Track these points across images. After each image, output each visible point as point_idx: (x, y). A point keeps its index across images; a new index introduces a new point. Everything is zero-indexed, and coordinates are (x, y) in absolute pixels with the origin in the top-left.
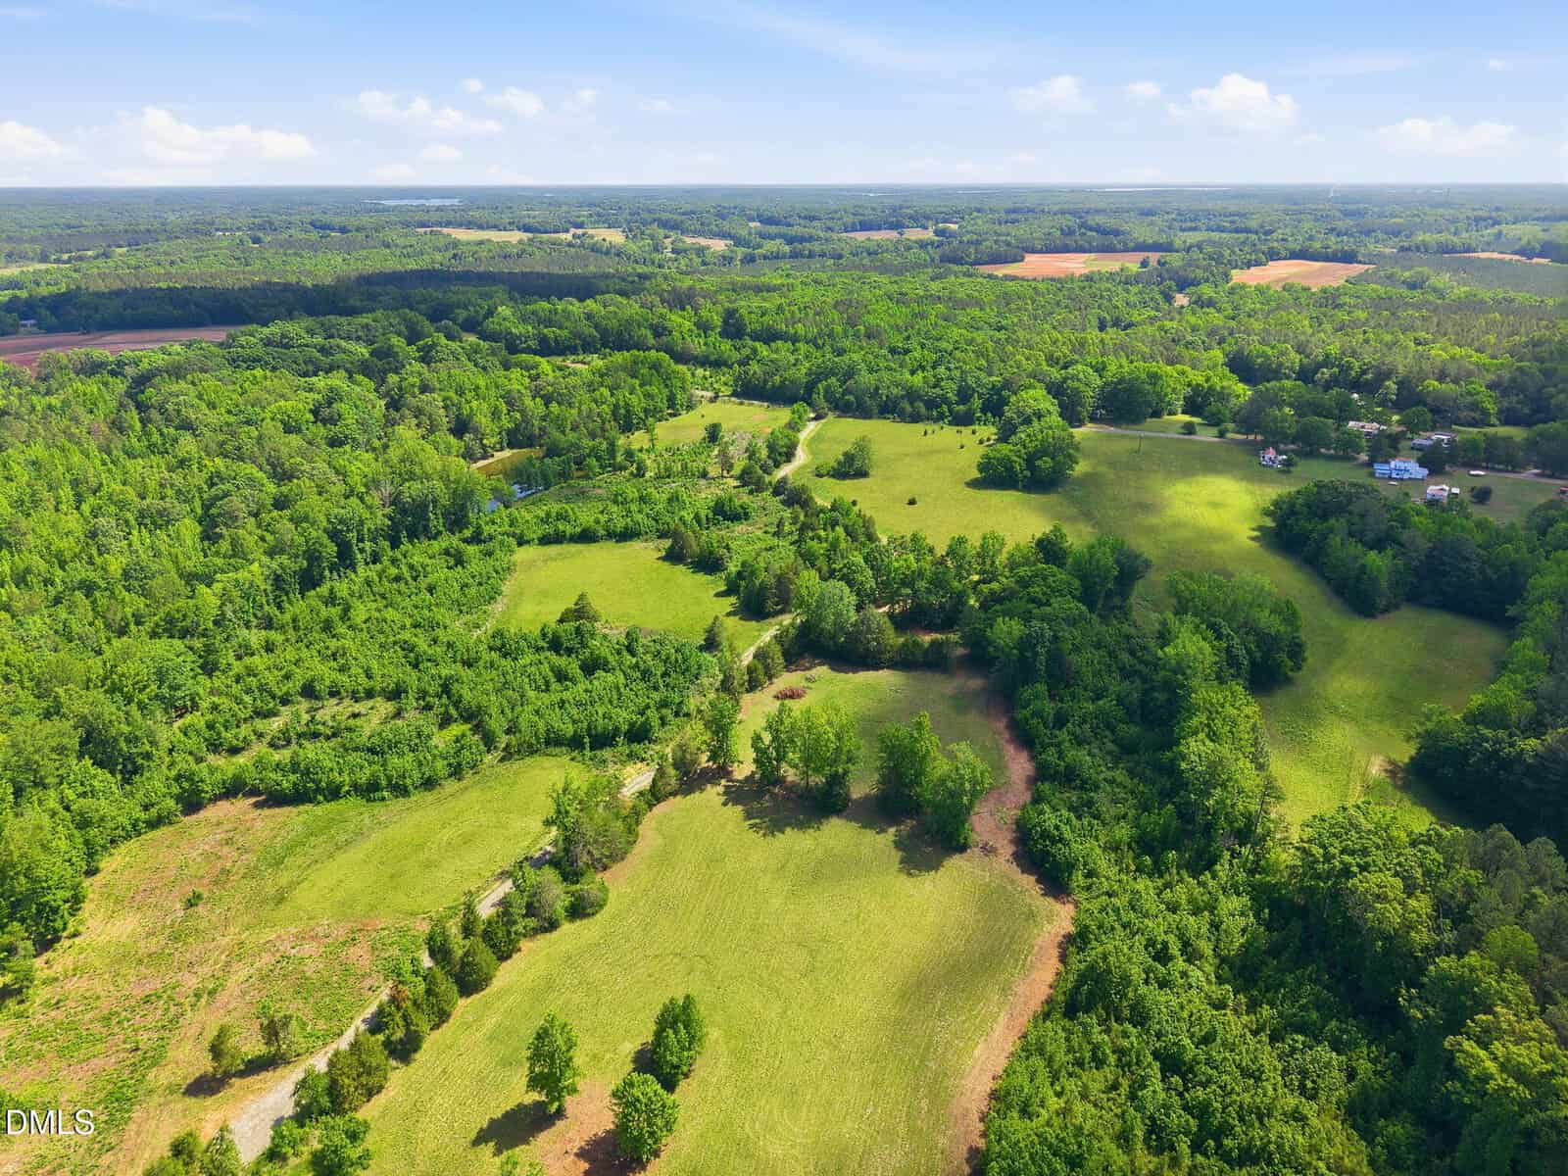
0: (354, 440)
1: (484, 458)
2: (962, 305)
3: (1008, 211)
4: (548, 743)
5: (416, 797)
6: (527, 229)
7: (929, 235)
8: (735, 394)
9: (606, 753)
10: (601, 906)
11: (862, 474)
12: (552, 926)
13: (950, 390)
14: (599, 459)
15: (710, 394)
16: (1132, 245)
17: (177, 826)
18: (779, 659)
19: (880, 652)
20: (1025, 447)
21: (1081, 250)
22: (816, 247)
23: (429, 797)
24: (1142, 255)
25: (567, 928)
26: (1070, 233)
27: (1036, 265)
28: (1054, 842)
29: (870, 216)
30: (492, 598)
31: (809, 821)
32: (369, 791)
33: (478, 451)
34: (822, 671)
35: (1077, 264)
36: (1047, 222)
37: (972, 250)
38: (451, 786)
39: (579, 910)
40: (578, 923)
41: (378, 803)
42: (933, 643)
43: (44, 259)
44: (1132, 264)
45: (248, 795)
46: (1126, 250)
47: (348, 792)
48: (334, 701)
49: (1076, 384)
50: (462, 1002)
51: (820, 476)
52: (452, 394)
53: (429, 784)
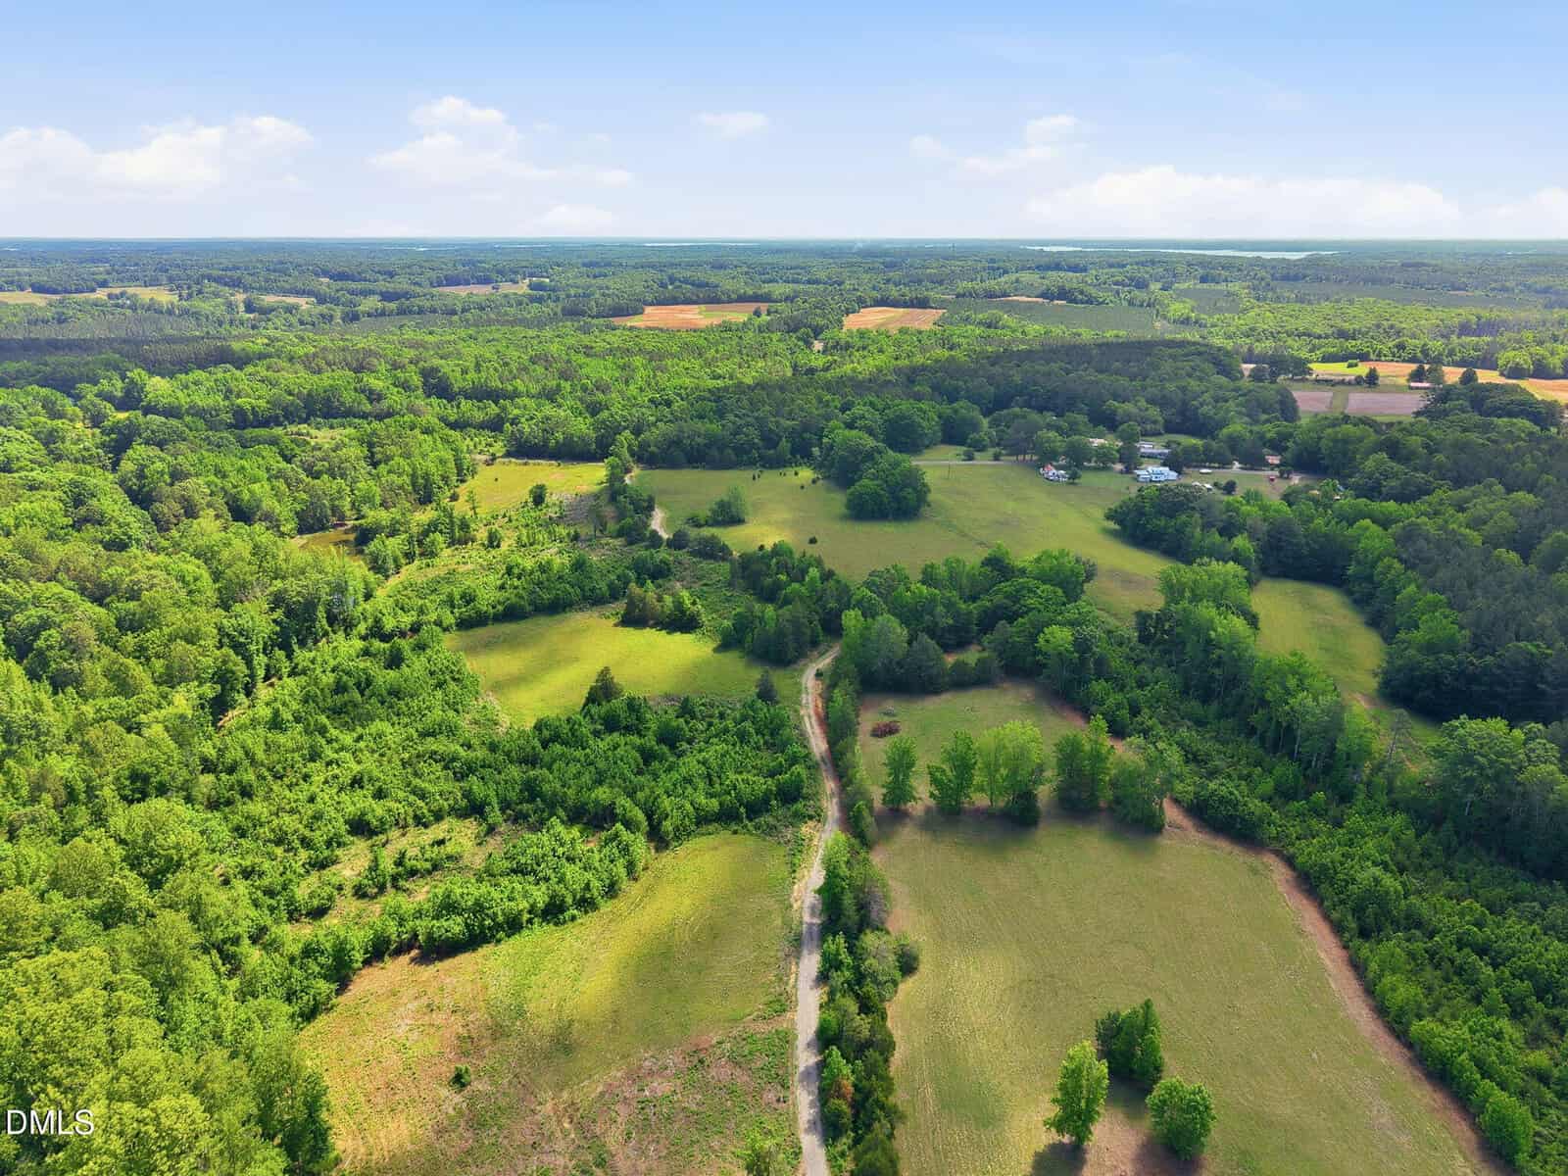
5: (606, 907)
6: (41, 289)
7: (527, 289)
8: (508, 455)
9: (769, 819)
11: (738, 521)
13: (755, 436)
15: (485, 456)
16: (734, 296)
17: (338, 1009)
23: (619, 905)
24: (750, 306)
25: (903, 987)
27: (657, 317)
32: (554, 913)
35: (696, 316)
38: (633, 888)
40: (909, 979)
41: (570, 925)
45: (399, 951)
46: (730, 301)
47: (530, 921)
49: (867, 423)
51: (699, 526)
52: (212, 478)
53: (614, 889)
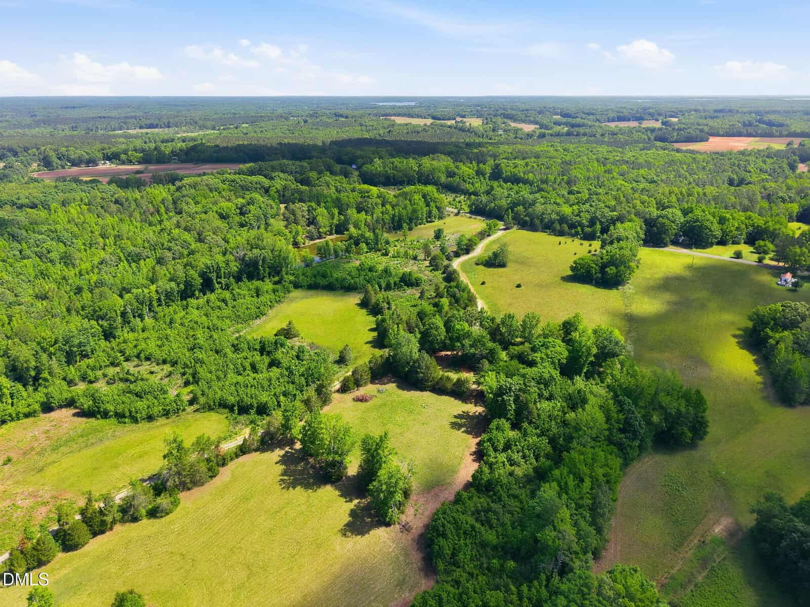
0: (251, 224)
1: (319, 238)
2: (640, 166)
3: (715, 111)
4: (220, 405)
5: (142, 424)
6: (434, 118)
7: (658, 125)
8: (471, 212)
9: (242, 418)
10: (167, 514)
11: (502, 265)
12: (135, 519)
13: (585, 219)
14: (367, 244)
15: (456, 211)
16: (785, 133)
17: (38, 418)
18: (367, 376)
19: (427, 381)
20: (602, 259)
21: (749, 135)
22: (581, 130)
23: (149, 425)
24: (789, 139)
25: (145, 521)
26: (750, 125)
27: (716, 144)
28: (439, 535)
29: (626, 113)
30: (258, 316)
31: (314, 484)
32: (120, 416)
33: (316, 234)
34: (391, 387)
36: (737, 117)
37: (675, 134)
38: (162, 421)
39: (153, 513)
40: (152, 520)
41: (123, 424)
42: (459, 380)
43: (214, 128)
44: (778, 145)
45: (75, 408)
46: (780, 136)
47: (112, 416)
48: (148, 363)
49: (665, 221)
50: (61, 556)
51: (477, 264)
53: (150, 418)
